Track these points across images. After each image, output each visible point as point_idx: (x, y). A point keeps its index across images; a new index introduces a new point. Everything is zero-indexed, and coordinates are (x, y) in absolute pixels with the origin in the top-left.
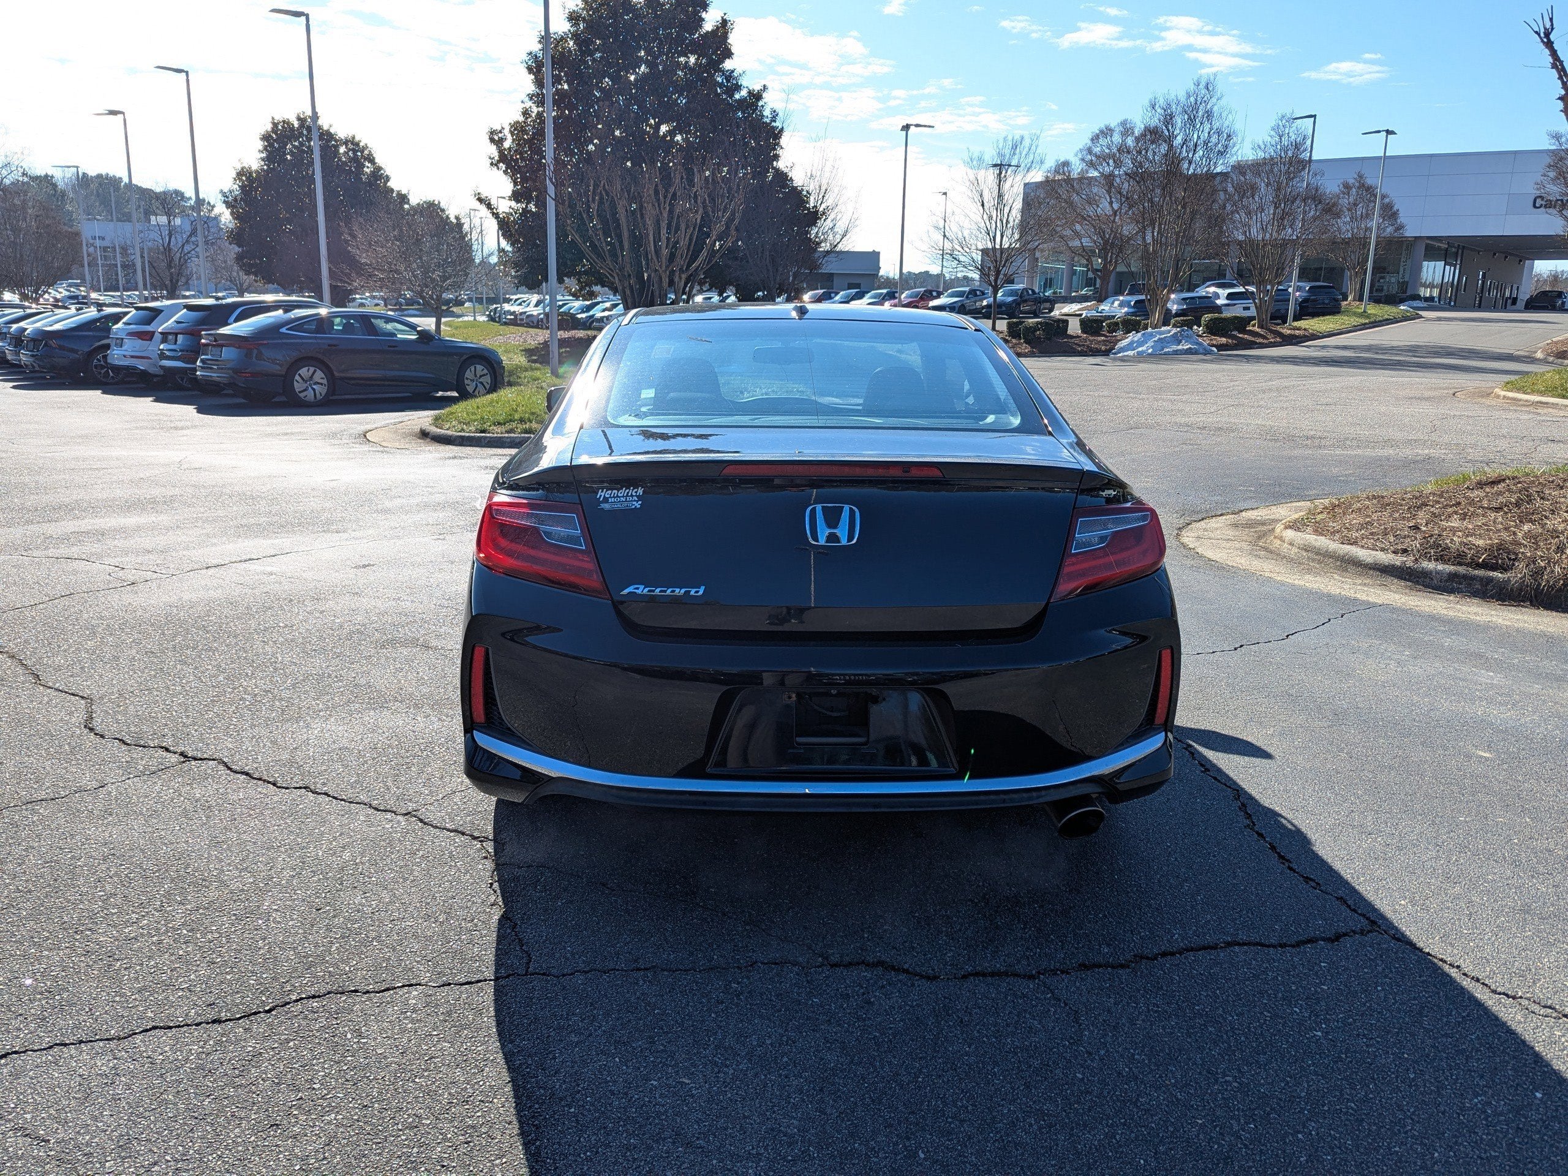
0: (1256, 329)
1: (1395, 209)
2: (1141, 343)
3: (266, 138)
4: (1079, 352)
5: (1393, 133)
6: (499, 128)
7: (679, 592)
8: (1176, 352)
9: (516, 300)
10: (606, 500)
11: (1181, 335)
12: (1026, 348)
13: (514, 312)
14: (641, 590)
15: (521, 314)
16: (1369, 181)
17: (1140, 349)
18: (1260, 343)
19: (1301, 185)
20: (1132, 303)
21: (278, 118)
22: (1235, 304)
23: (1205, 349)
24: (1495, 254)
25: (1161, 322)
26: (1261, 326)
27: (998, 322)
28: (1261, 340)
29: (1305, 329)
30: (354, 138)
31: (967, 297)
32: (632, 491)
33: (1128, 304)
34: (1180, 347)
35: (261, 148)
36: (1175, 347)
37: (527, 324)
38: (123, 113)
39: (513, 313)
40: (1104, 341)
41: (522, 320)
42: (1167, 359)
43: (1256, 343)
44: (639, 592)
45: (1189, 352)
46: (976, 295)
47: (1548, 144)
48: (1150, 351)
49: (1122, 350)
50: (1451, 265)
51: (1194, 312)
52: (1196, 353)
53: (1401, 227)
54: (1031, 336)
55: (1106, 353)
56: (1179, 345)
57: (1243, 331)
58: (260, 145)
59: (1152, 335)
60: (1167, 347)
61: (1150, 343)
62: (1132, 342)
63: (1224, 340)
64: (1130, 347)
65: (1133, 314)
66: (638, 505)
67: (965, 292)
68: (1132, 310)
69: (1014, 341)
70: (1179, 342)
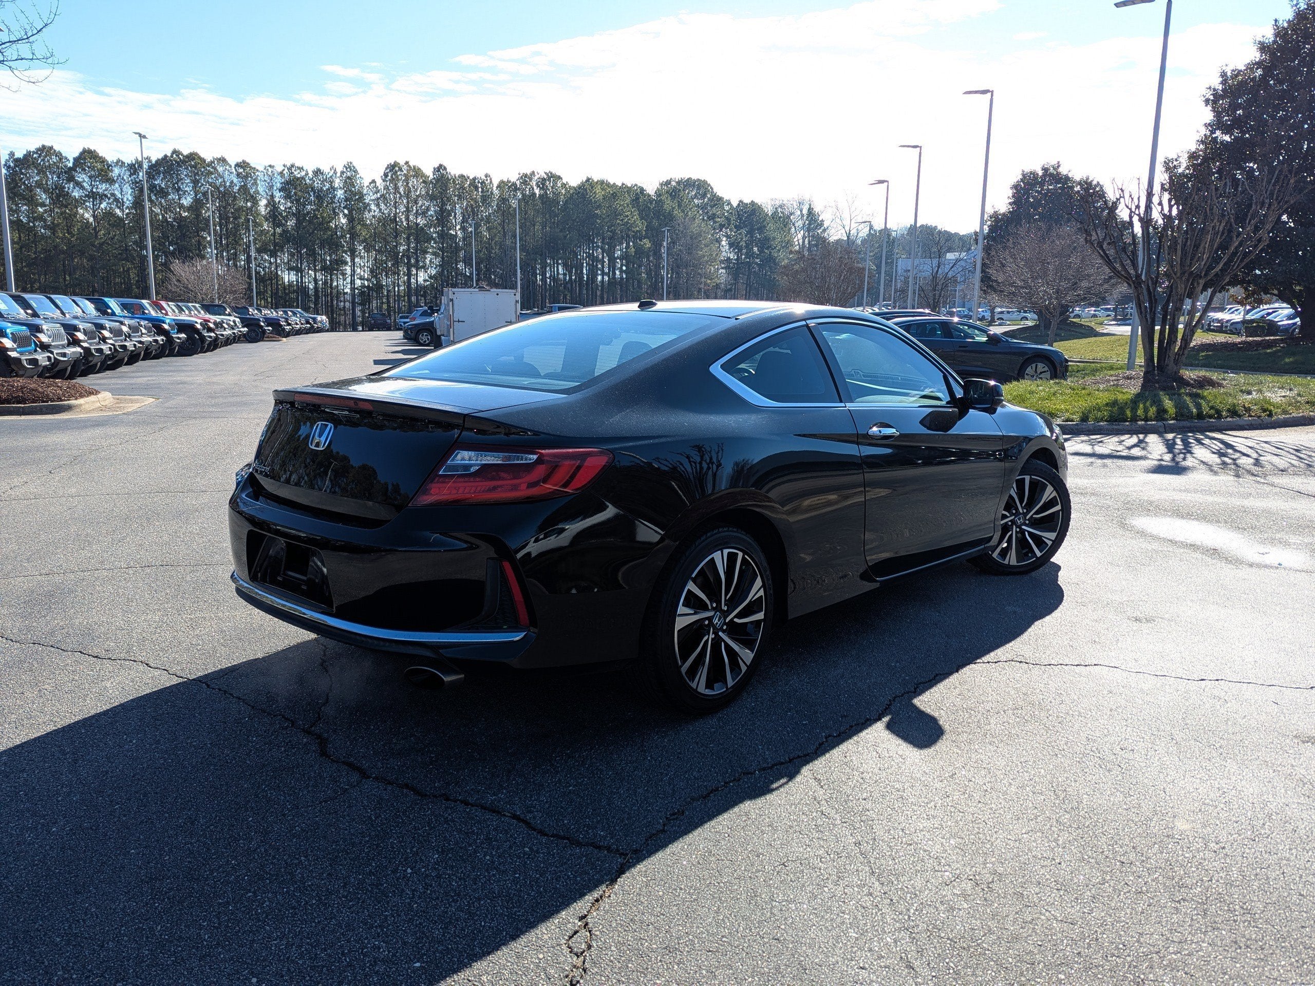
3: (1016, 187)
6: (1175, 157)
9: (1231, 309)
13: (1222, 320)
15: (1228, 321)
21: (1027, 170)
30: (1088, 179)
35: (1011, 195)
37: (1230, 330)
38: (888, 182)
39: (1219, 321)
41: (1226, 327)
58: (1010, 193)
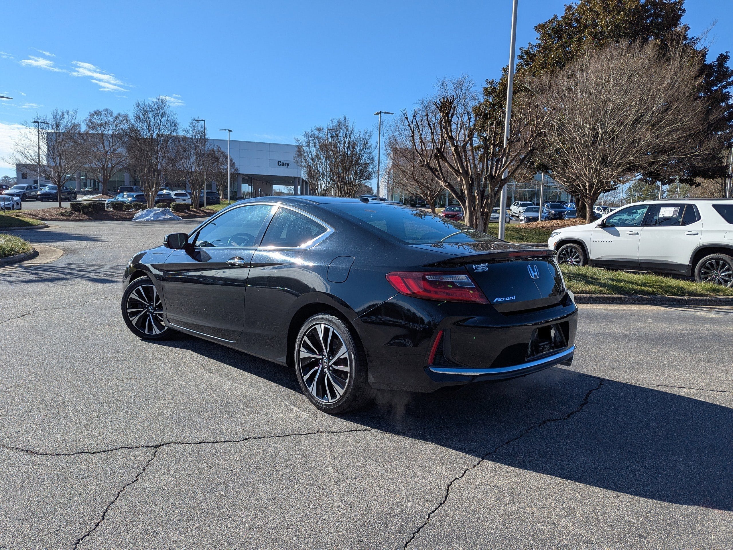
0: (194, 209)
1: (233, 162)
2: (147, 215)
4: (115, 218)
5: (231, 131)
7: (509, 299)
8: (165, 219)
10: (476, 269)
11: (165, 212)
12: (85, 217)
14: (500, 300)
16: (222, 150)
17: (147, 218)
18: (198, 216)
19: (205, 149)
20: (134, 196)
22: (179, 198)
23: (177, 218)
24: (263, 182)
25: (153, 205)
26: (196, 208)
27: (62, 203)
28: (198, 214)
29: (213, 210)
31: (27, 189)
32: (484, 265)
33: (132, 196)
34: (166, 217)
36: (163, 217)
40: (127, 214)
42: (161, 222)
43: (197, 216)
44: (499, 300)
45: (170, 219)
46: (31, 189)
47: (295, 143)
48: (152, 218)
49: (137, 218)
50: (250, 185)
51: (166, 201)
52: (174, 219)
53: (236, 170)
54: (86, 211)
55: (130, 219)
56: (165, 216)
57: (189, 210)
59: (151, 211)
60: (160, 217)
61: (151, 215)
62: (142, 215)
63: (183, 214)
64: (141, 216)
65: (136, 201)
66: (487, 269)
67: (25, 187)
68: (135, 199)
69: (77, 213)
70: (165, 215)
